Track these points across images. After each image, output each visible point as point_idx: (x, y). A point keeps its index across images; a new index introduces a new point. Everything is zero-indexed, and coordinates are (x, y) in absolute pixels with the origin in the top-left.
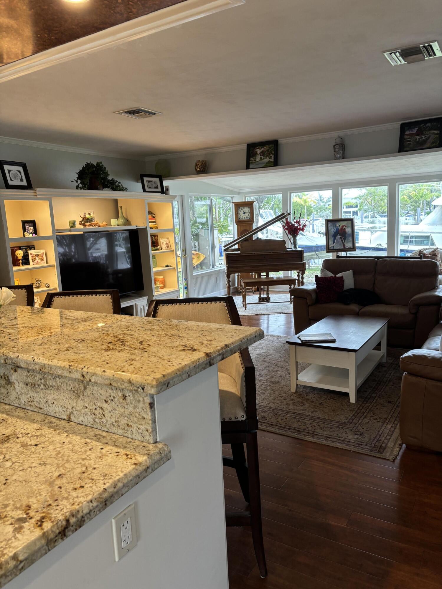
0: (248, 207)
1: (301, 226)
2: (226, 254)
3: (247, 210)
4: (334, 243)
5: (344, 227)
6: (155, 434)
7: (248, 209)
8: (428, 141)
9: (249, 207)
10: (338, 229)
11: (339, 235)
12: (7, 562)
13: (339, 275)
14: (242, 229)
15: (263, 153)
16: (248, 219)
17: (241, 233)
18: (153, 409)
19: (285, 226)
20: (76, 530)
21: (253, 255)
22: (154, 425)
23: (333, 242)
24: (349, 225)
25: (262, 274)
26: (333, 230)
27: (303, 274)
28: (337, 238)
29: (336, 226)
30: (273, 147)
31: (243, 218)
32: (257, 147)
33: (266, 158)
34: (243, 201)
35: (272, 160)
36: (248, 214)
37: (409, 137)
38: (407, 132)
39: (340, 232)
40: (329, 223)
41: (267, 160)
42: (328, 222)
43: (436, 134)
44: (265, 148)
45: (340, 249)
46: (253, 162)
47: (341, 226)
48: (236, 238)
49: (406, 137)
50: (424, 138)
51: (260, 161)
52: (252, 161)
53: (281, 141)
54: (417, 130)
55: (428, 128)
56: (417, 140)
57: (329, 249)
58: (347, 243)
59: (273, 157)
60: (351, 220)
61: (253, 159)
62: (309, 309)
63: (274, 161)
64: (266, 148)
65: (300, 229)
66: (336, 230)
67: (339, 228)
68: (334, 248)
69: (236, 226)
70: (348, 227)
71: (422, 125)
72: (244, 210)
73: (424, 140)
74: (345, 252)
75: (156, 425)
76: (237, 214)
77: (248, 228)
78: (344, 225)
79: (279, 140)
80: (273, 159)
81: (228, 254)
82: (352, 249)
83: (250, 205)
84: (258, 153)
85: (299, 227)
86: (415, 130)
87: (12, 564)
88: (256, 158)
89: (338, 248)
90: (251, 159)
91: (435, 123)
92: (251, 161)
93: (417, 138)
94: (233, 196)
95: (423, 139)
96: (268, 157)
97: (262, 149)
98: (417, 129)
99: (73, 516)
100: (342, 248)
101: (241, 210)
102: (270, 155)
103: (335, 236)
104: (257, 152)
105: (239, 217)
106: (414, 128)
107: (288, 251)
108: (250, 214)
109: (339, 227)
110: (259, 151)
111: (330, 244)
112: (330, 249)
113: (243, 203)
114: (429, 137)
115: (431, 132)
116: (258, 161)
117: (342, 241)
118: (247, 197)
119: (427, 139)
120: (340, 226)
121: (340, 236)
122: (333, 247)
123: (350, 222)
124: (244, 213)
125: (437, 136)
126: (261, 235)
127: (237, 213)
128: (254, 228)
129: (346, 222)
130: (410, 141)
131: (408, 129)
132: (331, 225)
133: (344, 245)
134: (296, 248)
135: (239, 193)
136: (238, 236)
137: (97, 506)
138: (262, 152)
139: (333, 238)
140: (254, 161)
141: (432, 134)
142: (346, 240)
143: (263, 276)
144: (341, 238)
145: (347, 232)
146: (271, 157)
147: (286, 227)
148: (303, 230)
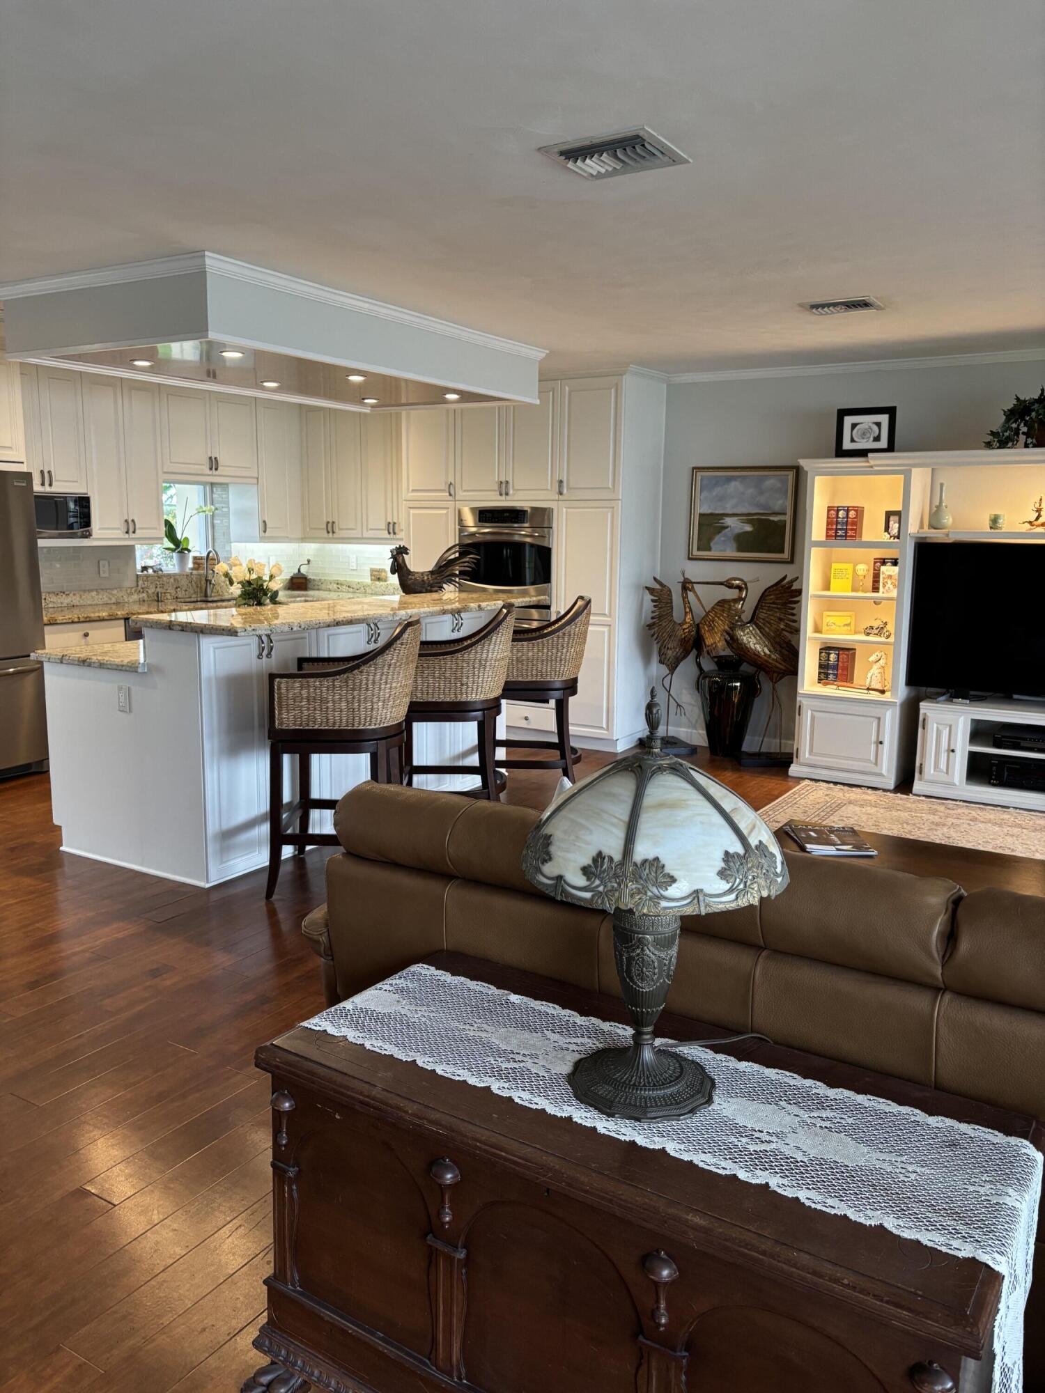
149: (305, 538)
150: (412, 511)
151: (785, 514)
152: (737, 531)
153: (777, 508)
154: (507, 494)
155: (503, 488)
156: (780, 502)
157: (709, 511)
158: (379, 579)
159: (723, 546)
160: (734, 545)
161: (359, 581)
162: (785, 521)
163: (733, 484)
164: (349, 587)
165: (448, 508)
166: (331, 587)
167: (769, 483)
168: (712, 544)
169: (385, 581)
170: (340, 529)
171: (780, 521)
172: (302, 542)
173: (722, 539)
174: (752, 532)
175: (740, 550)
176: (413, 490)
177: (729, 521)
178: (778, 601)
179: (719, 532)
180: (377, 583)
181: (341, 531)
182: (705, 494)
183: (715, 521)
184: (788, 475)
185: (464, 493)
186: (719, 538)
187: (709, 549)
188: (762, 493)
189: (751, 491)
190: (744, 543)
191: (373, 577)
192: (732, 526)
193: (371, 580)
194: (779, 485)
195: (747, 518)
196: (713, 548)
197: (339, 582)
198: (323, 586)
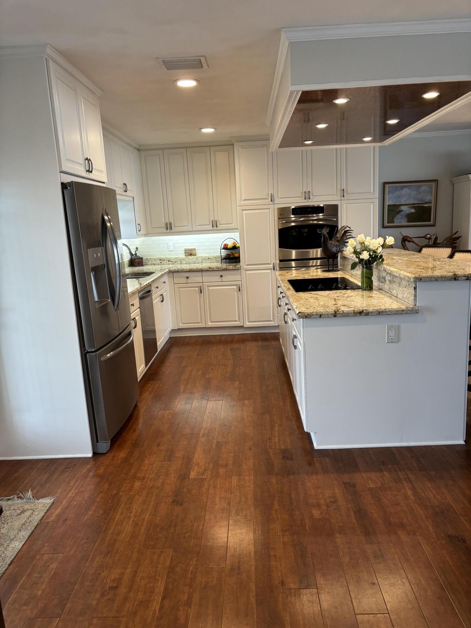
6: (416, 302)
12: (340, 311)
18: (415, 290)
20: (365, 315)
22: (415, 297)
75: (416, 298)
87: (341, 312)
99: (365, 310)
137: (375, 312)
149: (148, 234)
150: (245, 212)
151: (431, 203)
152: (407, 212)
153: (427, 200)
154: (309, 198)
155: (307, 195)
156: (429, 197)
157: (393, 204)
158: (191, 255)
159: (400, 220)
160: (406, 219)
161: (176, 257)
162: (431, 206)
163: (405, 190)
164: (169, 261)
165: (269, 209)
166: (155, 262)
167: (423, 188)
168: (394, 220)
169: (195, 255)
170: (175, 227)
171: (429, 206)
172: (145, 237)
173: (400, 216)
174: (414, 212)
175: (408, 221)
176: (245, 200)
177: (403, 208)
178: (448, 243)
179: (398, 214)
180: (190, 257)
181: (176, 228)
182: (390, 195)
183: (396, 208)
184: (432, 184)
185: (280, 199)
186: (399, 216)
187: (393, 222)
188: (419, 193)
189: (414, 193)
190: (411, 218)
191: (187, 254)
192: (405, 210)
193: (186, 256)
194: (428, 189)
195: (413, 206)
196: (395, 222)
197: (161, 259)
198: (149, 263)
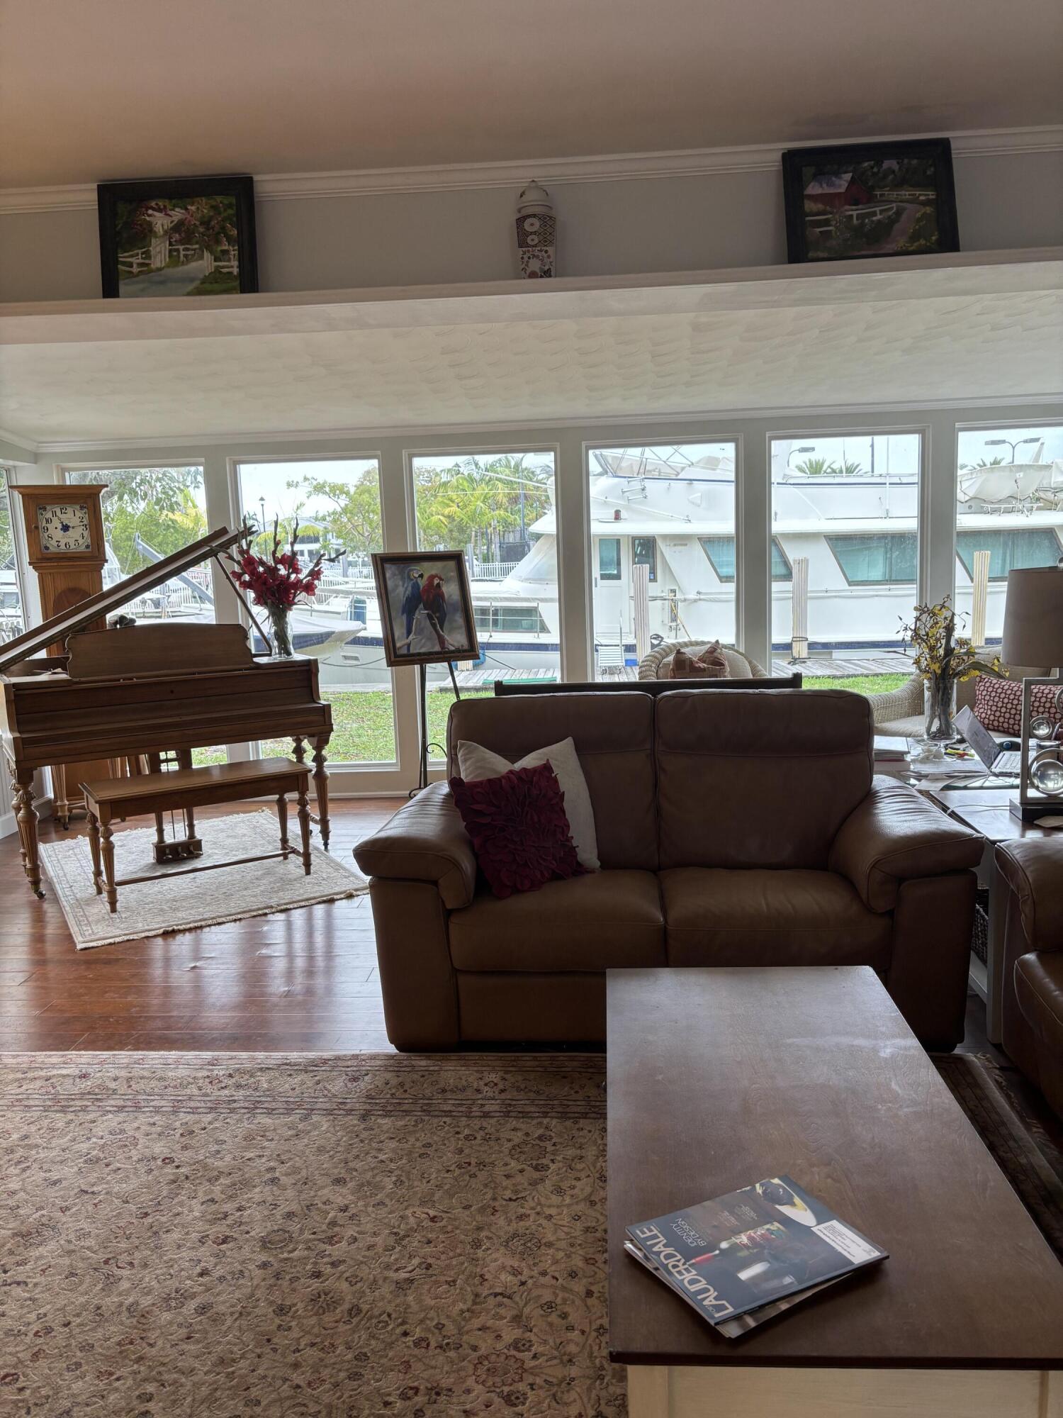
0: (78, 507)
1: (301, 576)
2: (6, 686)
3: (73, 516)
4: (409, 633)
5: (436, 581)
7: (78, 514)
8: (897, 226)
9: (82, 508)
10: (416, 586)
11: (421, 606)
13: (530, 761)
14: (62, 585)
15: (181, 232)
16: (83, 548)
17: (55, 604)
19: (238, 576)
21: (122, 686)
23: (405, 631)
24: (452, 574)
25: (162, 755)
26: (401, 590)
27: (319, 748)
28: (417, 615)
29: (409, 577)
30: (230, 206)
31: (63, 547)
32: (153, 204)
33: (201, 258)
34: (56, 483)
35: (233, 266)
36: (80, 530)
37: (820, 206)
38: (813, 189)
39: (425, 598)
40: (387, 566)
41: (205, 264)
42: (381, 562)
43: (924, 204)
44: (193, 208)
45: (431, 653)
46: (135, 269)
47: (426, 577)
48: (37, 621)
49: (809, 206)
50: (879, 217)
51: (168, 266)
52: (131, 265)
53: (268, 185)
54: (852, 182)
55: (891, 177)
56: (855, 221)
57: (396, 656)
58: (451, 630)
59: (234, 252)
60: (456, 558)
61: (132, 258)
62: (451, 926)
63: (240, 273)
64: (198, 209)
65: (298, 585)
66: (410, 588)
67: (422, 583)
68: (412, 651)
69: (32, 576)
70: (448, 581)
71: (866, 164)
72: (63, 516)
73: (879, 221)
74: (446, 664)
76: (34, 530)
77: (83, 583)
78: (433, 572)
79: (256, 178)
80: (235, 263)
81: (14, 685)
82: (465, 651)
83: (87, 498)
84: (159, 229)
85: (293, 576)
86: (842, 183)
88: (147, 255)
89: (423, 650)
90: (123, 257)
91: (915, 162)
92: (124, 264)
93: (855, 213)
94: (11, 463)
95: (874, 218)
96: (212, 253)
97: (178, 214)
98: (848, 176)
100: (437, 648)
101: (49, 515)
102: (218, 242)
103: (410, 608)
104: (150, 224)
105: (44, 542)
106: (837, 174)
107: (259, 666)
108: (86, 533)
109: (419, 580)
110: (160, 221)
111: (396, 637)
112: (399, 652)
113: (54, 492)
114: (899, 213)
115: (906, 193)
116: (160, 269)
117: (434, 626)
118: (69, 470)
119: (892, 221)
120: (421, 576)
121: (426, 609)
122: (409, 645)
123: (452, 564)
124: (66, 528)
125: (928, 210)
126: (140, 611)
127: (37, 528)
128: (107, 585)
129: (439, 564)
130: (827, 223)
131: (814, 177)
132: (394, 575)
133: (442, 641)
134: (289, 654)
135: (36, 457)
136: (45, 616)
138: (177, 227)
139: (405, 616)
140: (140, 265)
141: (907, 201)
142: (446, 624)
143: (167, 761)
144: (430, 617)
145: (446, 596)
146: (225, 252)
147: (247, 578)
148: (309, 588)
